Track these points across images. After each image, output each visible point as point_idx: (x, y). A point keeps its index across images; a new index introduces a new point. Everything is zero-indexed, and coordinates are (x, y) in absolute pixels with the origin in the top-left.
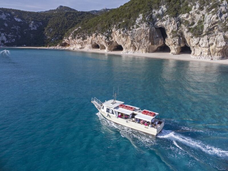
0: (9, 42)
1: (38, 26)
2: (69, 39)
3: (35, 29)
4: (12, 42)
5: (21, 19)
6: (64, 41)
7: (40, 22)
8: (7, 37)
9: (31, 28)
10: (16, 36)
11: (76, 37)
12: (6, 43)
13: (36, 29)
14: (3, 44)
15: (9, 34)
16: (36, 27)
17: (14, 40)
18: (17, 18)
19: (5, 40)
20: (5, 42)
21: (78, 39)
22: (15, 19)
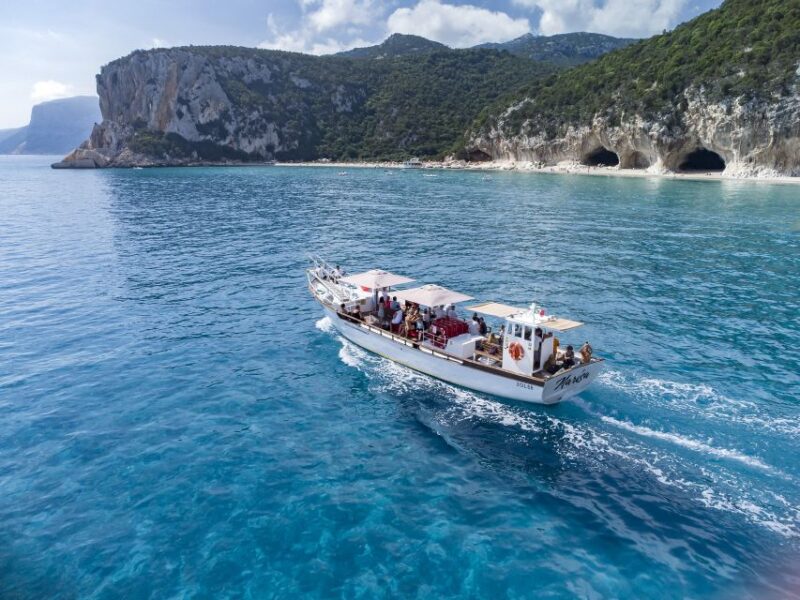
0: (286, 149)
1: (356, 101)
2: (491, 136)
3: (347, 109)
4: (293, 150)
5: (310, 82)
6: (473, 143)
7: (361, 86)
8: (280, 135)
9: (337, 106)
10: (300, 133)
11: (522, 131)
12: (279, 153)
13: (349, 109)
14: (270, 154)
15: (284, 126)
16: (349, 104)
17: (296, 142)
18: (300, 76)
19: (276, 143)
20: (276, 150)
21: (529, 136)
22: (294, 80)
